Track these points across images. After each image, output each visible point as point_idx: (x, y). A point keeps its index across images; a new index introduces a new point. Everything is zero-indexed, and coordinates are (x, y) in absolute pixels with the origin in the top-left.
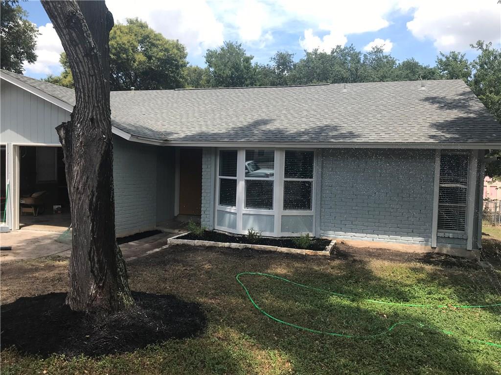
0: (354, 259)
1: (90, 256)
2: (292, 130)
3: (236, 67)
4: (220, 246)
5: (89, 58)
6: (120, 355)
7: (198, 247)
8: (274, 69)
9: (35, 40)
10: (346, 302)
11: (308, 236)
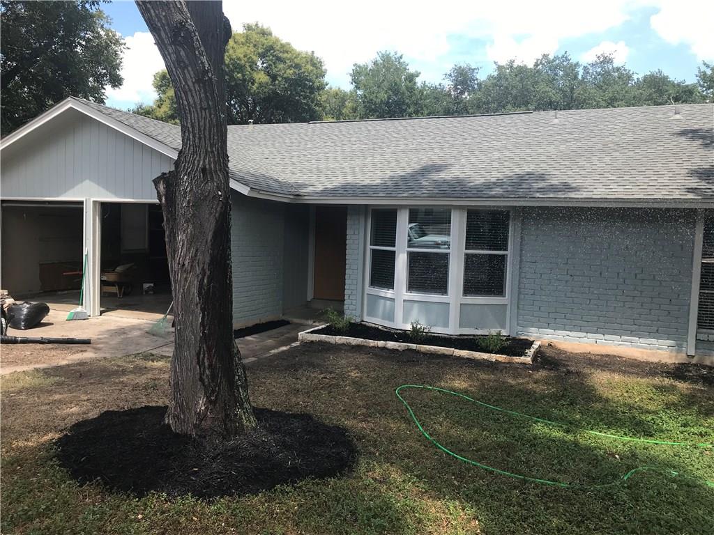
0: (567, 370)
1: (198, 358)
2: (479, 180)
3: (395, 89)
4: (372, 345)
5: (201, 85)
6: (239, 497)
7: (341, 347)
8: (450, 91)
9: (121, 57)
10: (557, 434)
11: (499, 335)
